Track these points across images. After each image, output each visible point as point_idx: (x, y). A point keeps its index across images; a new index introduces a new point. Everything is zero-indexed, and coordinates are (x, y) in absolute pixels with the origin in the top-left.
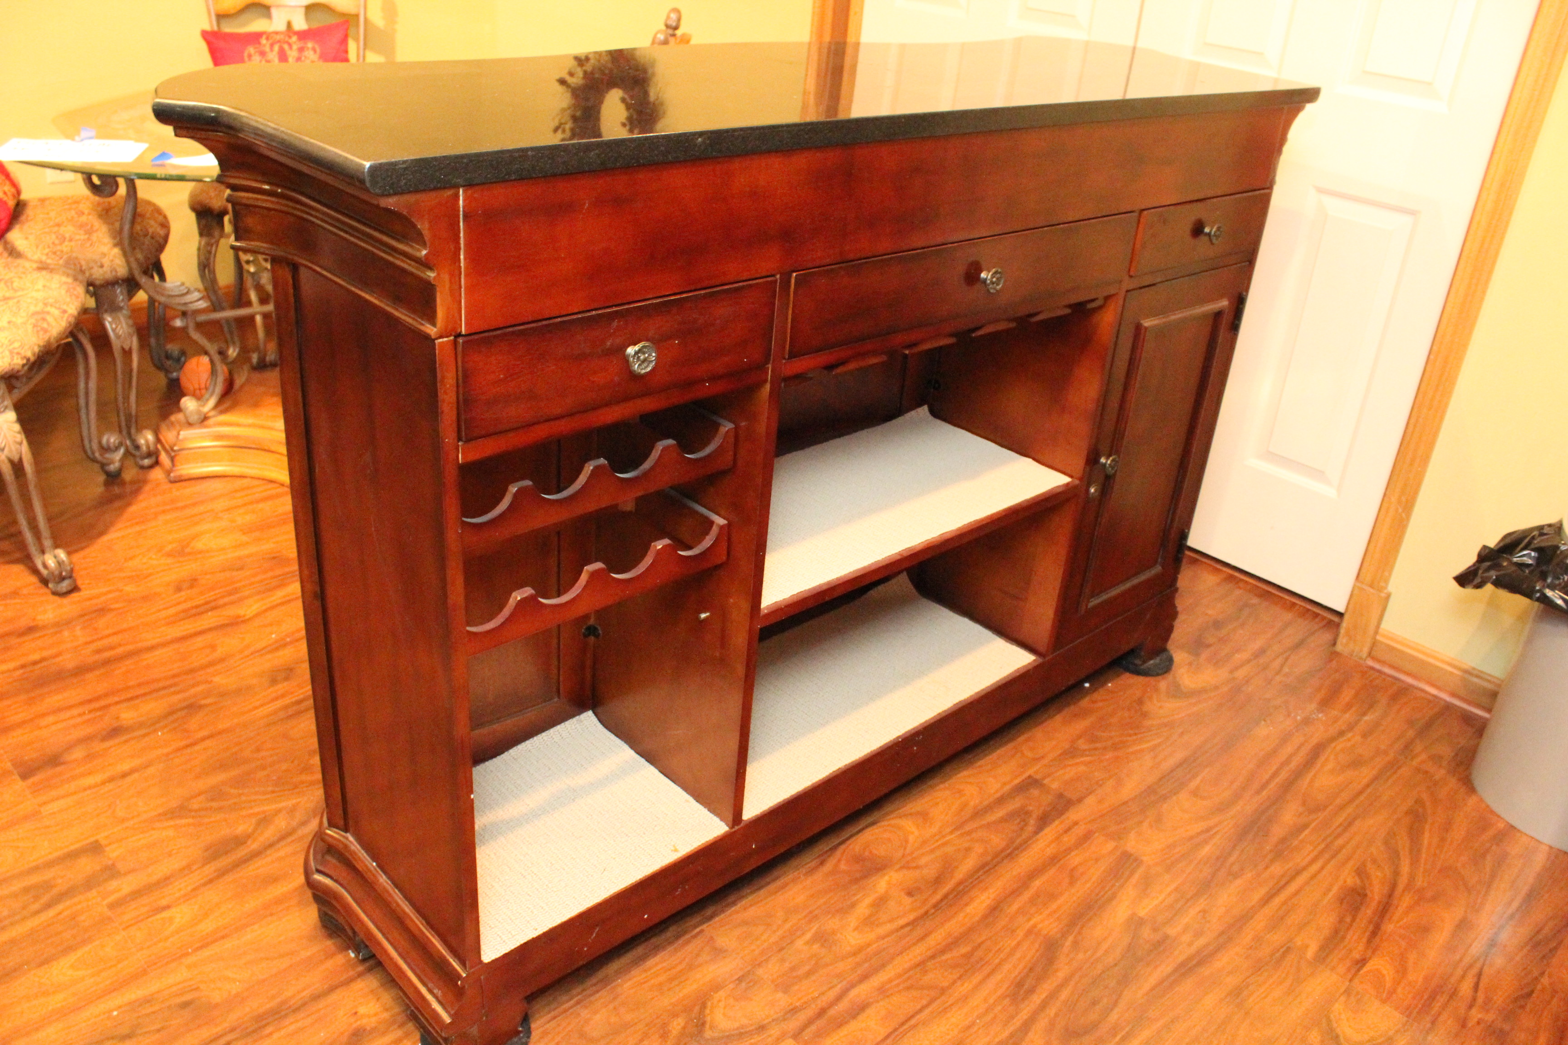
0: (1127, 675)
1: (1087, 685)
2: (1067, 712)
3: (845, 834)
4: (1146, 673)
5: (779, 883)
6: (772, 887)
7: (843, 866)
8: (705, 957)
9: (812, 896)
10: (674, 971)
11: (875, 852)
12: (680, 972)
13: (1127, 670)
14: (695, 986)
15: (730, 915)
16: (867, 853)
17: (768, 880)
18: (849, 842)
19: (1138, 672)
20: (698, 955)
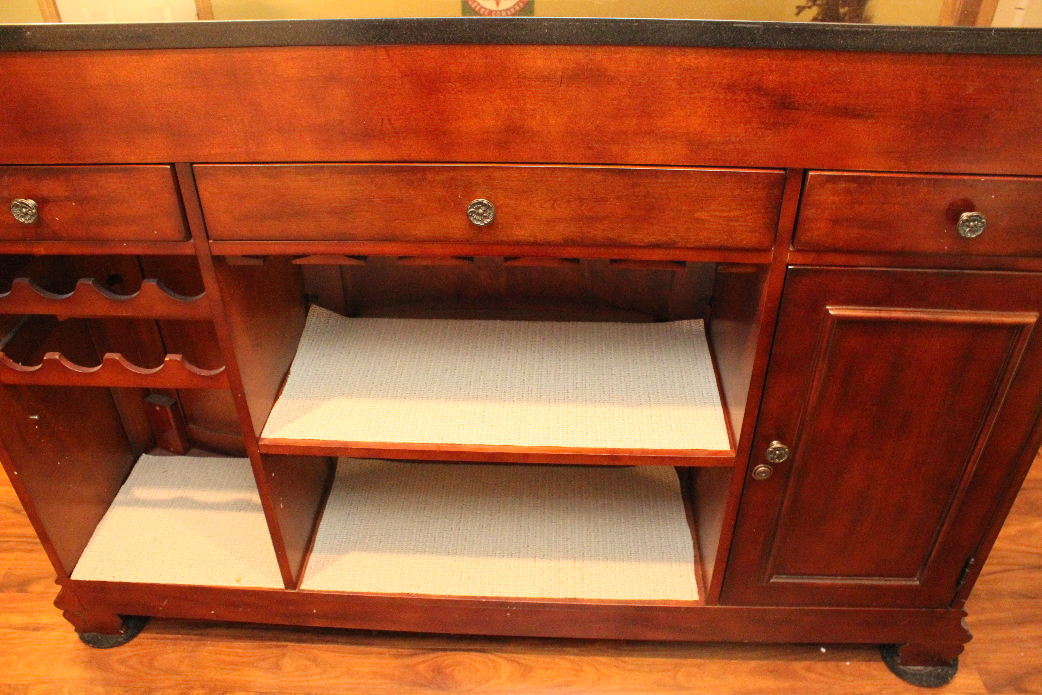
0: (882, 665)
1: (823, 650)
2: (765, 663)
3: (452, 646)
4: (901, 675)
5: (368, 649)
6: (361, 648)
7: (421, 668)
8: (265, 665)
9: (375, 673)
10: (240, 659)
11: (456, 673)
12: (242, 662)
13: (884, 659)
14: (236, 678)
15: (313, 648)
16: (449, 670)
17: (364, 641)
18: (449, 653)
19: (893, 669)
20: (263, 660)
